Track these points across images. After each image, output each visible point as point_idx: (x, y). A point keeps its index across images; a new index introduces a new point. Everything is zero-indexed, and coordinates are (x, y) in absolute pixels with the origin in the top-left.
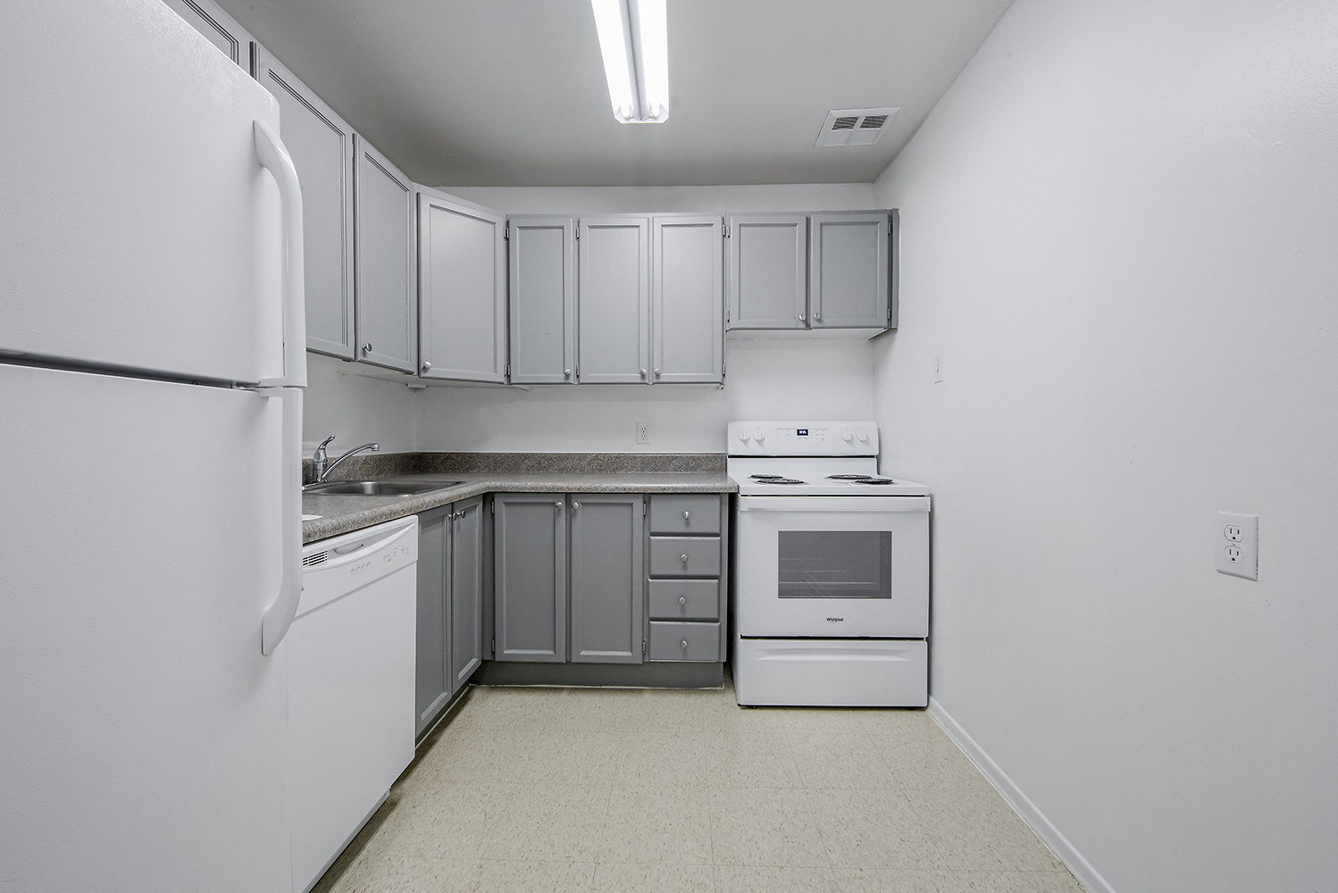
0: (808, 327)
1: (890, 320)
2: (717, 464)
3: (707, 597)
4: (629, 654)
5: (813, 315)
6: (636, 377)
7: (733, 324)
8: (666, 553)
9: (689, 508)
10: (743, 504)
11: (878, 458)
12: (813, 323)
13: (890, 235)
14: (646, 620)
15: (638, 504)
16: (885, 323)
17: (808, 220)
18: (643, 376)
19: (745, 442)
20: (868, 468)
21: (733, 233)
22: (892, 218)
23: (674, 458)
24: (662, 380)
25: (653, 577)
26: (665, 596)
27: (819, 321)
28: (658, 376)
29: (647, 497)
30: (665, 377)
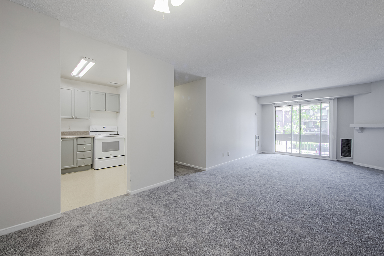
0: (106, 111)
1: (119, 111)
2: (88, 133)
3: (89, 154)
4: (73, 166)
5: (107, 109)
6: (71, 117)
7: (92, 109)
8: (80, 148)
9: (85, 140)
10: (96, 139)
11: (118, 131)
12: (107, 110)
13: (119, 98)
14: (77, 159)
15: (75, 140)
16: (118, 111)
17: (106, 94)
18: (73, 117)
19: (93, 129)
20: (116, 133)
21: (92, 94)
22: (119, 96)
23: (77, 132)
24: (77, 118)
25: (78, 152)
26: (80, 155)
27: (108, 110)
28: (76, 117)
29: (77, 138)
30: (77, 117)
